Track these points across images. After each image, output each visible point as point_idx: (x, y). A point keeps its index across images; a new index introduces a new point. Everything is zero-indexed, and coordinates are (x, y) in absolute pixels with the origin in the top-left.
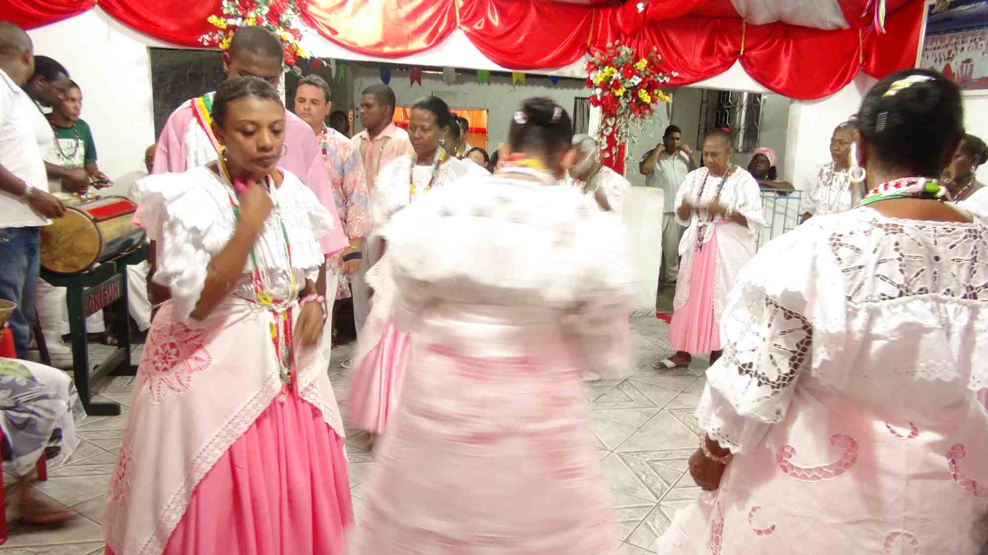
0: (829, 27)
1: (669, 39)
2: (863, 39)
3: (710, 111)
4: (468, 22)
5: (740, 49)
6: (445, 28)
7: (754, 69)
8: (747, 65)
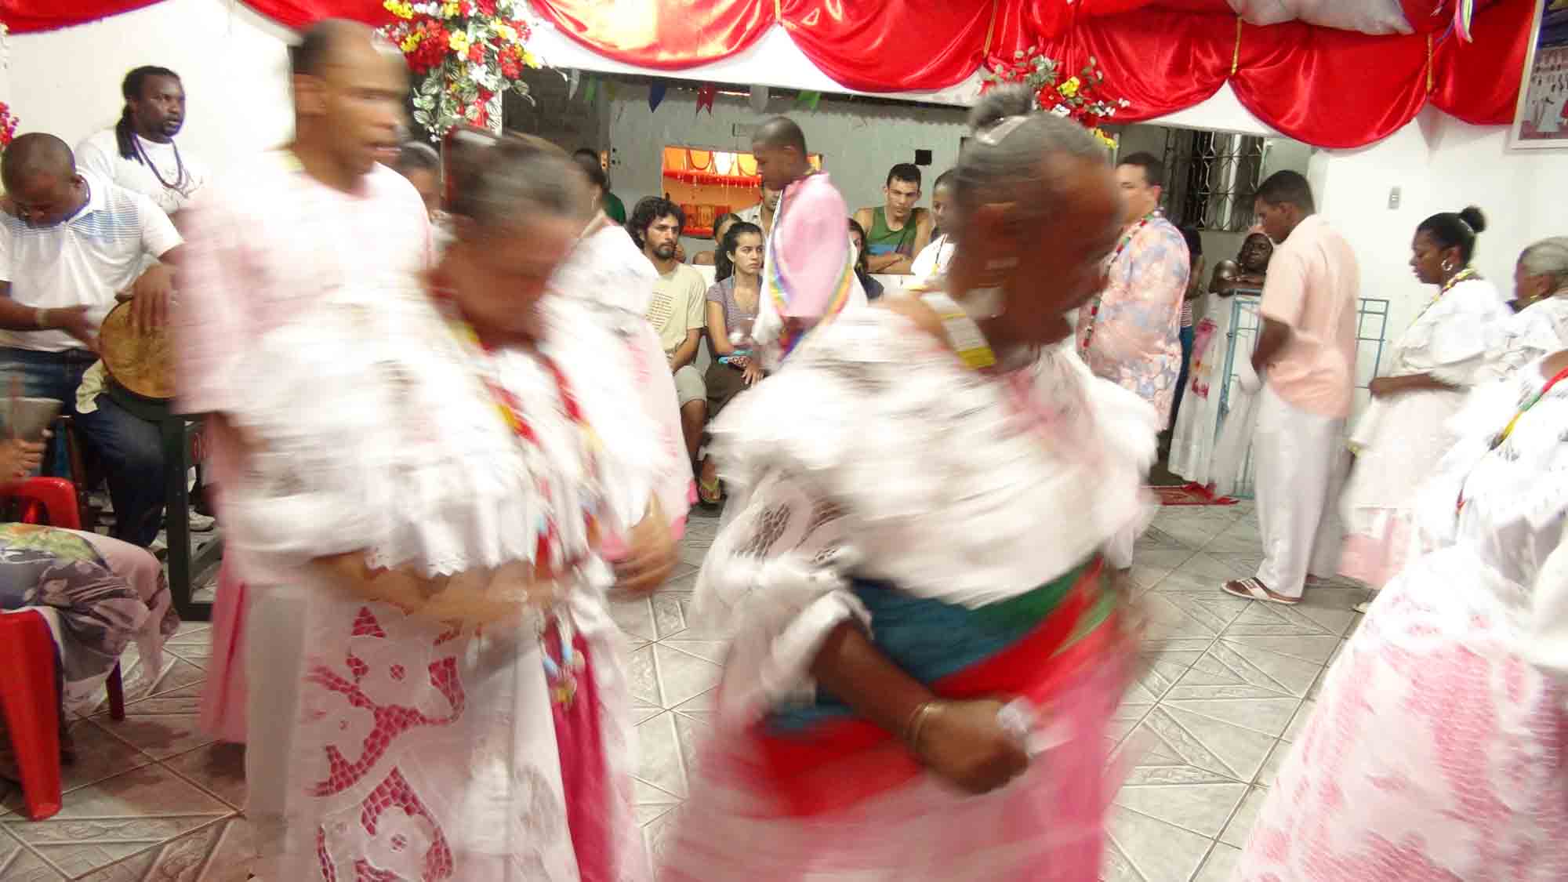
0: (1379, 30)
1: (1115, 44)
2: (1433, 51)
3: (1179, 164)
4: (794, 14)
5: (1231, 63)
6: (757, 22)
7: (1254, 97)
8: (1243, 90)
